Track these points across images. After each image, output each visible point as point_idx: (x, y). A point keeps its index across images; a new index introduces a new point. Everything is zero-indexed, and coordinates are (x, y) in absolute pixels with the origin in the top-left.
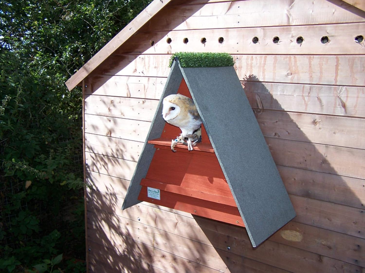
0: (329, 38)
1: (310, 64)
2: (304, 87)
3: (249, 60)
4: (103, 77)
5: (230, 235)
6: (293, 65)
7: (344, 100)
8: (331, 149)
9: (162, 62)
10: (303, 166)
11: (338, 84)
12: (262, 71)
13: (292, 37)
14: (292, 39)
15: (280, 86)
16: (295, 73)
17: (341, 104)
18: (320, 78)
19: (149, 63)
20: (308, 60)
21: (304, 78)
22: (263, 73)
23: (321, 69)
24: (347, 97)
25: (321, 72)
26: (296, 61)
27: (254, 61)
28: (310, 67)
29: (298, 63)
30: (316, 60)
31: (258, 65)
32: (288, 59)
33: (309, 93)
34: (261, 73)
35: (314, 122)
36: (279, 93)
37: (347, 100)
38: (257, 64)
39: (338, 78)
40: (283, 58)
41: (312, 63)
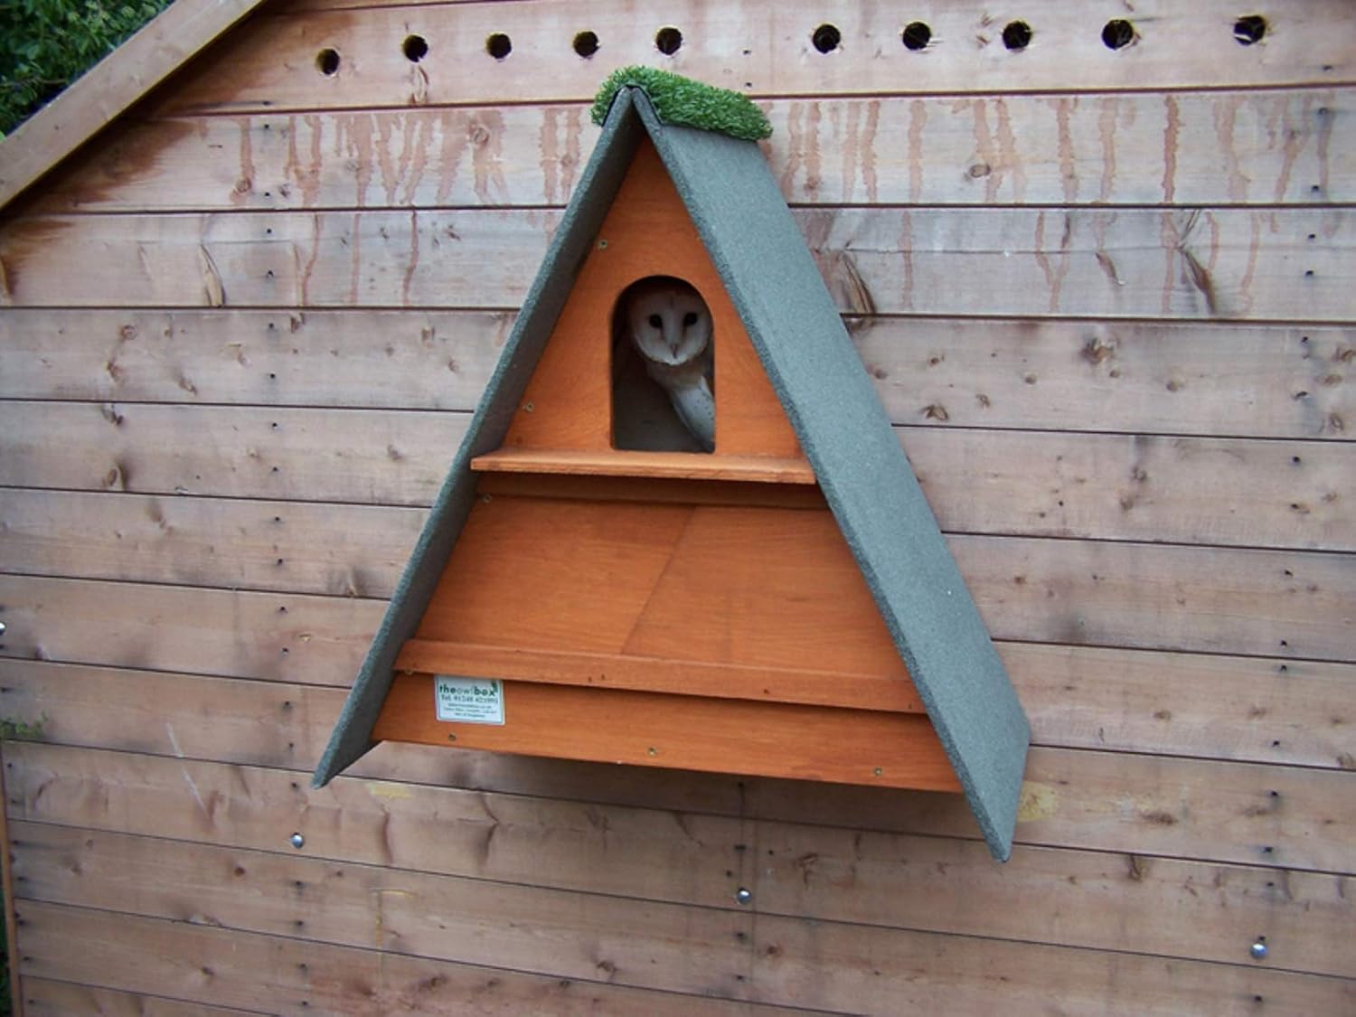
0: (1137, 28)
1: (1063, 127)
2: (1041, 219)
3: (802, 122)
4: (68, 225)
5: (749, 844)
6: (993, 133)
7: (1203, 258)
8: (1163, 449)
9: (385, 139)
10: (1051, 525)
11: (1177, 200)
12: (859, 159)
13: (986, 22)
14: (987, 33)
15: (945, 220)
16: (1004, 166)
17: (1190, 275)
18: (1107, 179)
19: (315, 150)
20: (1053, 113)
21: (1043, 184)
22: (868, 168)
23: (1109, 145)
24: (1215, 247)
25: (1109, 160)
26: (1003, 121)
27: (825, 126)
28: (1065, 139)
29: (1016, 126)
30: (1086, 114)
31: (843, 137)
32: (970, 110)
33: (1065, 240)
34: (858, 171)
35: (1091, 353)
36: (938, 247)
37: (1213, 257)
38: (836, 133)
39: (1179, 181)
40: (950, 108)
41: (1072, 124)
